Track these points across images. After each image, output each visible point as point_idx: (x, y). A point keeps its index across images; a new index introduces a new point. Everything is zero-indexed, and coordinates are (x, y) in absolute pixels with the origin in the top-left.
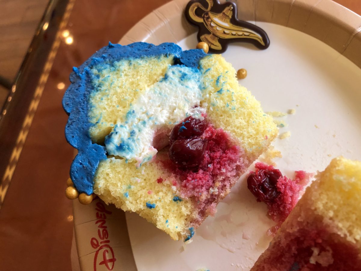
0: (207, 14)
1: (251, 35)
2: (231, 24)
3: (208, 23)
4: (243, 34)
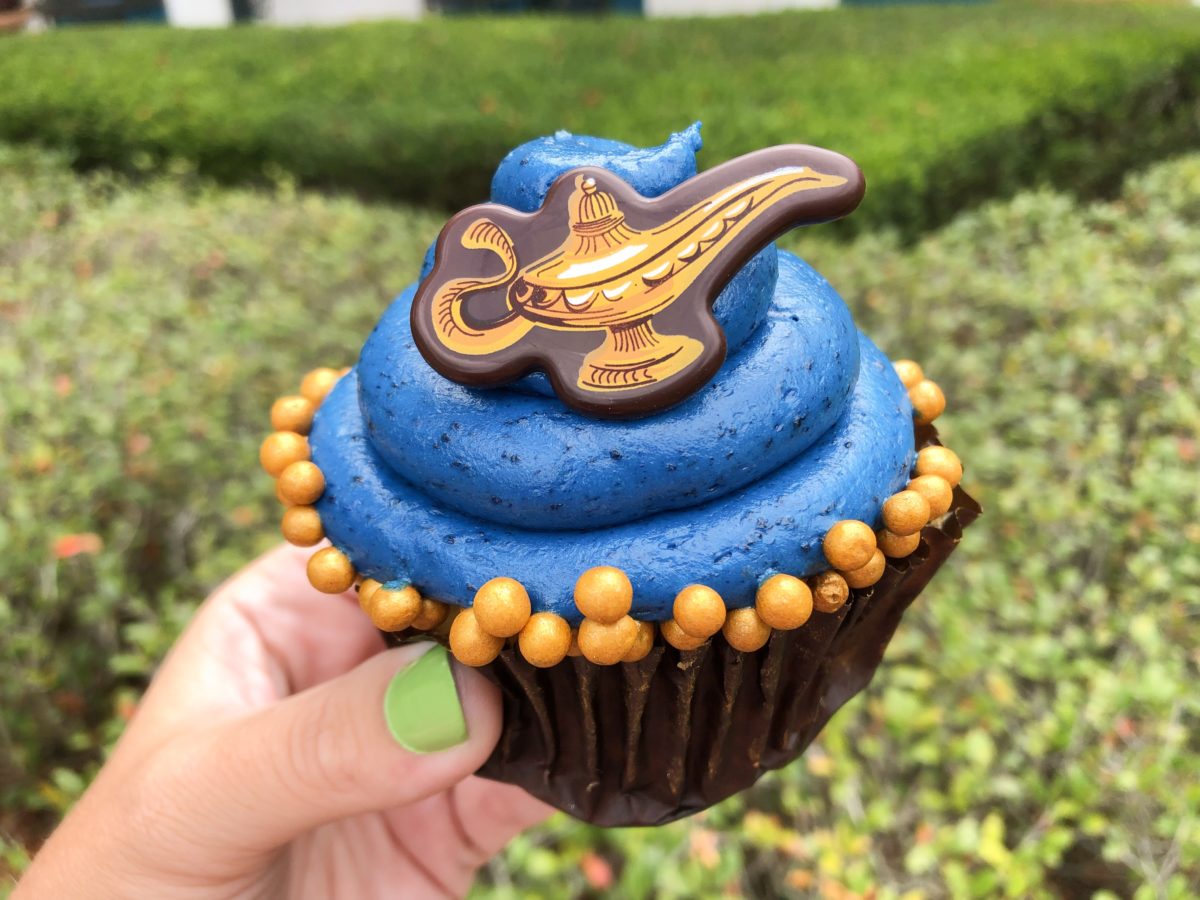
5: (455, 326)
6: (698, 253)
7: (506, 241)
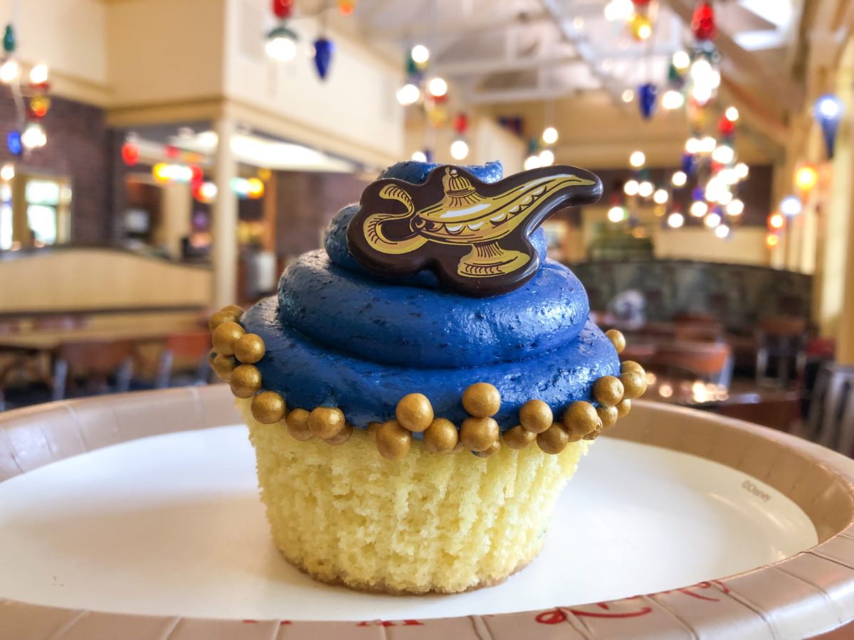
0: (419, 220)
1: (549, 186)
3: (441, 233)
4: (533, 196)
5: (379, 238)
6: (520, 211)
7: (407, 196)
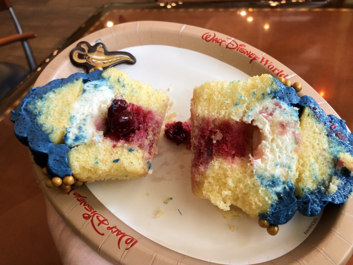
0: (87, 55)
1: (122, 58)
2: (106, 56)
3: (90, 61)
4: (117, 59)
